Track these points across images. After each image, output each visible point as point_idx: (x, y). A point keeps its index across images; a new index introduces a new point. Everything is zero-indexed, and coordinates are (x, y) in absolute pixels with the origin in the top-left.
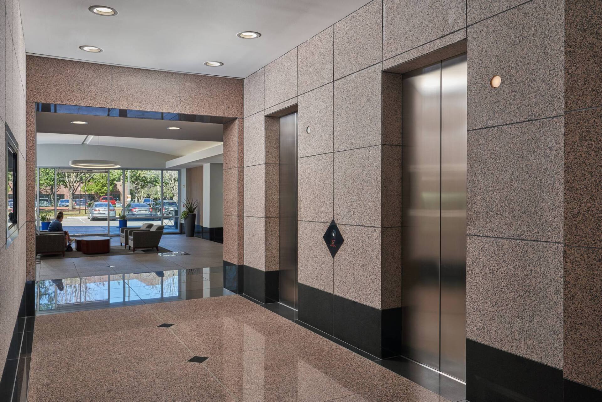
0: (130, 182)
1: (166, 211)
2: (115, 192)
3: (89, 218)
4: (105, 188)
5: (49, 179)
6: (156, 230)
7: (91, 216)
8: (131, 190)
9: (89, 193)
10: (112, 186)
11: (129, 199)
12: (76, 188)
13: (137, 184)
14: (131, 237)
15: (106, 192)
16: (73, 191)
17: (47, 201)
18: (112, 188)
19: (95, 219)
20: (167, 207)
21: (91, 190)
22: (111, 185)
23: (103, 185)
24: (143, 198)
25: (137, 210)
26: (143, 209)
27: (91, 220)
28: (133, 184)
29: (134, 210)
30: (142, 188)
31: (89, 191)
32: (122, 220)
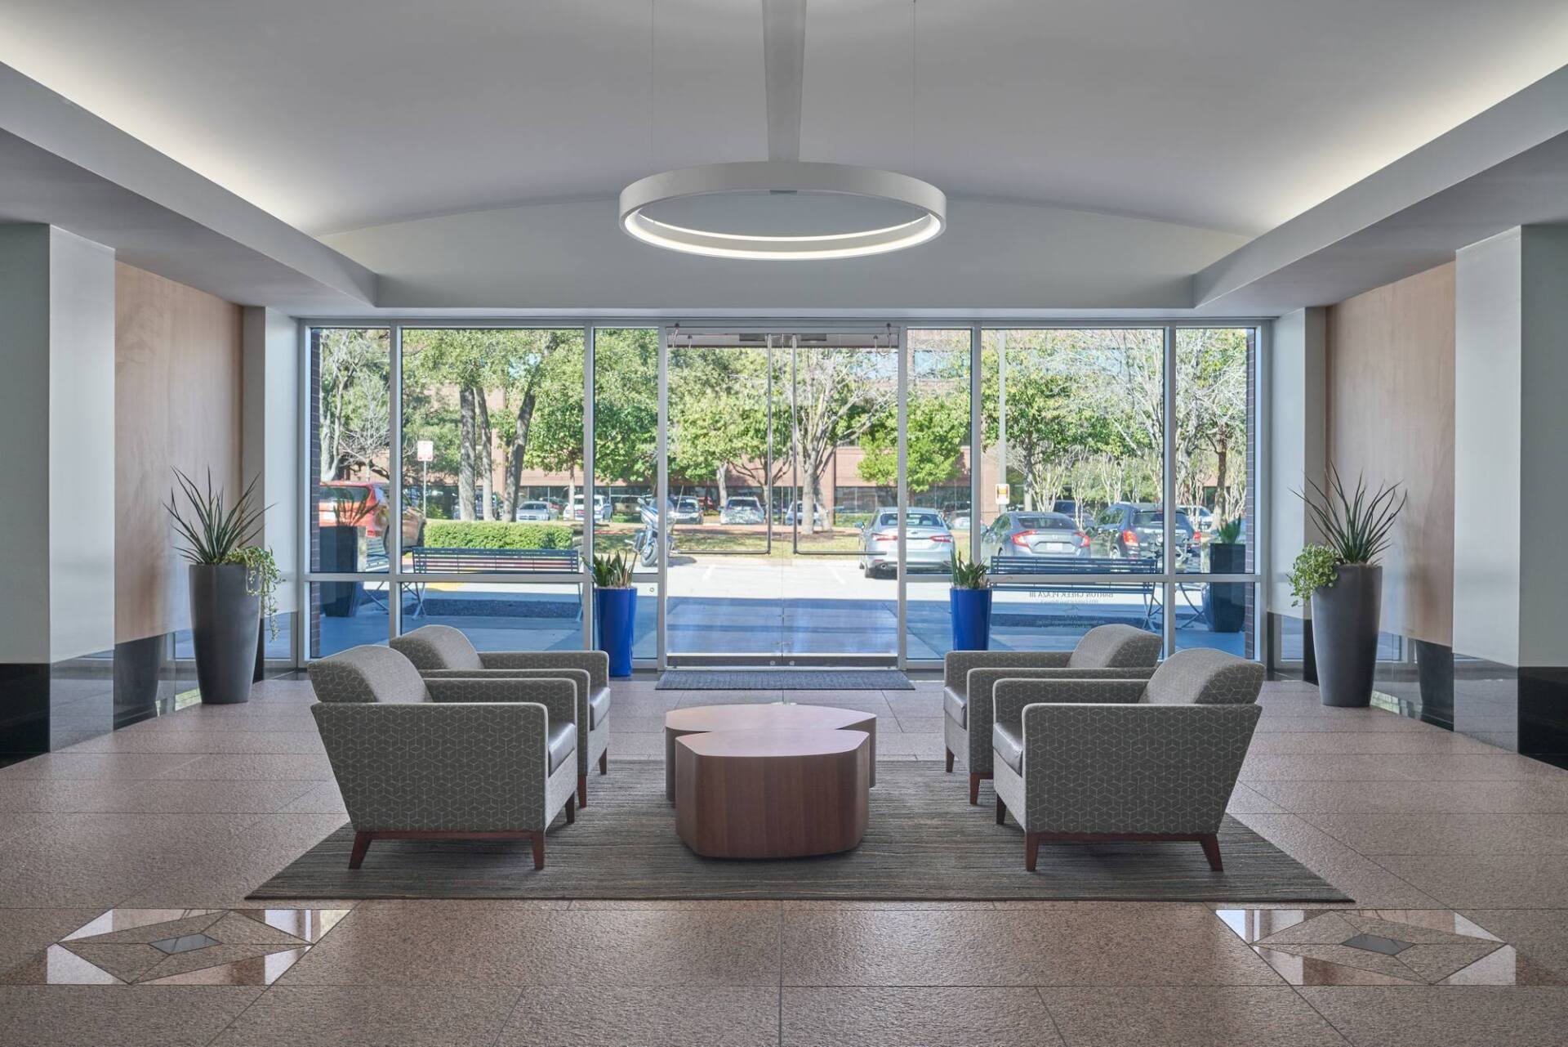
0: (1008, 440)
1: (1144, 545)
2: (959, 480)
3: (862, 567)
4: (928, 466)
5: (752, 433)
6: (1205, 696)
7: (868, 562)
8: (1010, 471)
9: (882, 482)
10: (952, 459)
11: (1004, 500)
12: (824, 460)
13: (1030, 449)
14: (1009, 746)
15: (930, 479)
16: (816, 467)
17: (752, 504)
18: (951, 465)
19: (880, 572)
20: (1147, 531)
21: (888, 473)
22: (947, 457)
23: (922, 455)
24: (1051, 499)
25: (1032, 538)
26: (1054, 537)
27: (867, 576)
28: (1014, 447)
29: (1021, 539)
30: (1045, 461)
31: (880, 475)
32: (965, 588)
